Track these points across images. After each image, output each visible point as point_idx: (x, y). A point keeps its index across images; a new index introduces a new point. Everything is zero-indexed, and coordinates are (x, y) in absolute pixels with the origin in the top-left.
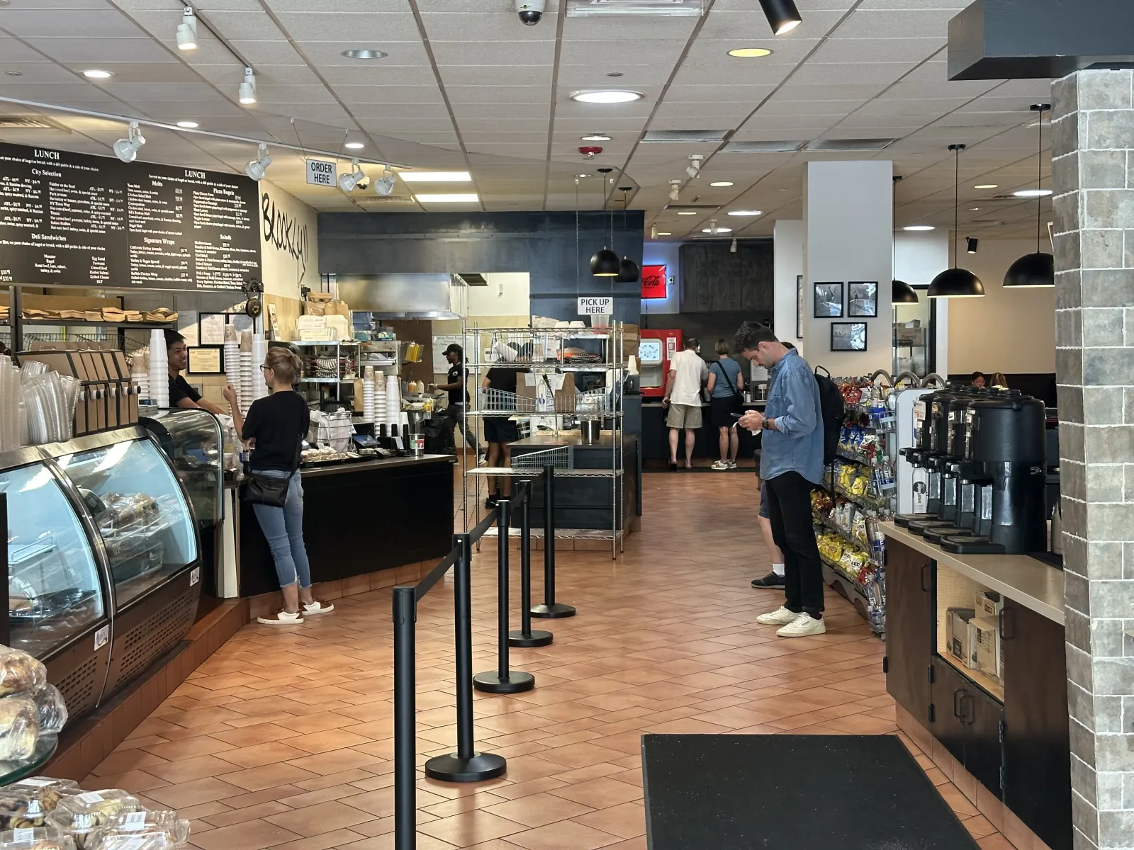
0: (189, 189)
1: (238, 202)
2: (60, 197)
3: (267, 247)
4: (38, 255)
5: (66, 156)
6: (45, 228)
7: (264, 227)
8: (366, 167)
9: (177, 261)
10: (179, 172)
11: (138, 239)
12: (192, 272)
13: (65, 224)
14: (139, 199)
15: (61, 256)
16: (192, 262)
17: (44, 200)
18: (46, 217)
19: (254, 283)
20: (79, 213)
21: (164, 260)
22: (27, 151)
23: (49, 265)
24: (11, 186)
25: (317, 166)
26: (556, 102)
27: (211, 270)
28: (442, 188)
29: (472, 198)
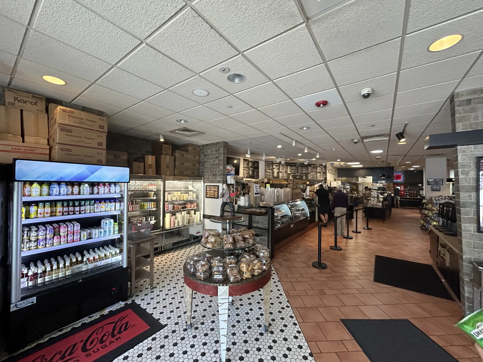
0: (317, 167)
1: (324, 168)
3: (328, 174)
4: (296, 176)
5: (300, 164)
6: (298, 173)
7: (328, 171)
8: (341, 163)
9: (315, 176)
10: (315, 165)
11: (310, 173)
12: (317, 177)
13: (300, 172)
14: (310, 168)
15: (299, 176)
16: (317, 176)
17: (298, 169)
18: (298, 171)
19: (326, 179)
20: (302, 171)
21: (313, 176)
22: (296, 163)
23: (298, 177)
24: (293, 168)
25: (331, 164)
26: (368, 153)
27: (320, 177)
28: (356, 165)
29: (361, 166)
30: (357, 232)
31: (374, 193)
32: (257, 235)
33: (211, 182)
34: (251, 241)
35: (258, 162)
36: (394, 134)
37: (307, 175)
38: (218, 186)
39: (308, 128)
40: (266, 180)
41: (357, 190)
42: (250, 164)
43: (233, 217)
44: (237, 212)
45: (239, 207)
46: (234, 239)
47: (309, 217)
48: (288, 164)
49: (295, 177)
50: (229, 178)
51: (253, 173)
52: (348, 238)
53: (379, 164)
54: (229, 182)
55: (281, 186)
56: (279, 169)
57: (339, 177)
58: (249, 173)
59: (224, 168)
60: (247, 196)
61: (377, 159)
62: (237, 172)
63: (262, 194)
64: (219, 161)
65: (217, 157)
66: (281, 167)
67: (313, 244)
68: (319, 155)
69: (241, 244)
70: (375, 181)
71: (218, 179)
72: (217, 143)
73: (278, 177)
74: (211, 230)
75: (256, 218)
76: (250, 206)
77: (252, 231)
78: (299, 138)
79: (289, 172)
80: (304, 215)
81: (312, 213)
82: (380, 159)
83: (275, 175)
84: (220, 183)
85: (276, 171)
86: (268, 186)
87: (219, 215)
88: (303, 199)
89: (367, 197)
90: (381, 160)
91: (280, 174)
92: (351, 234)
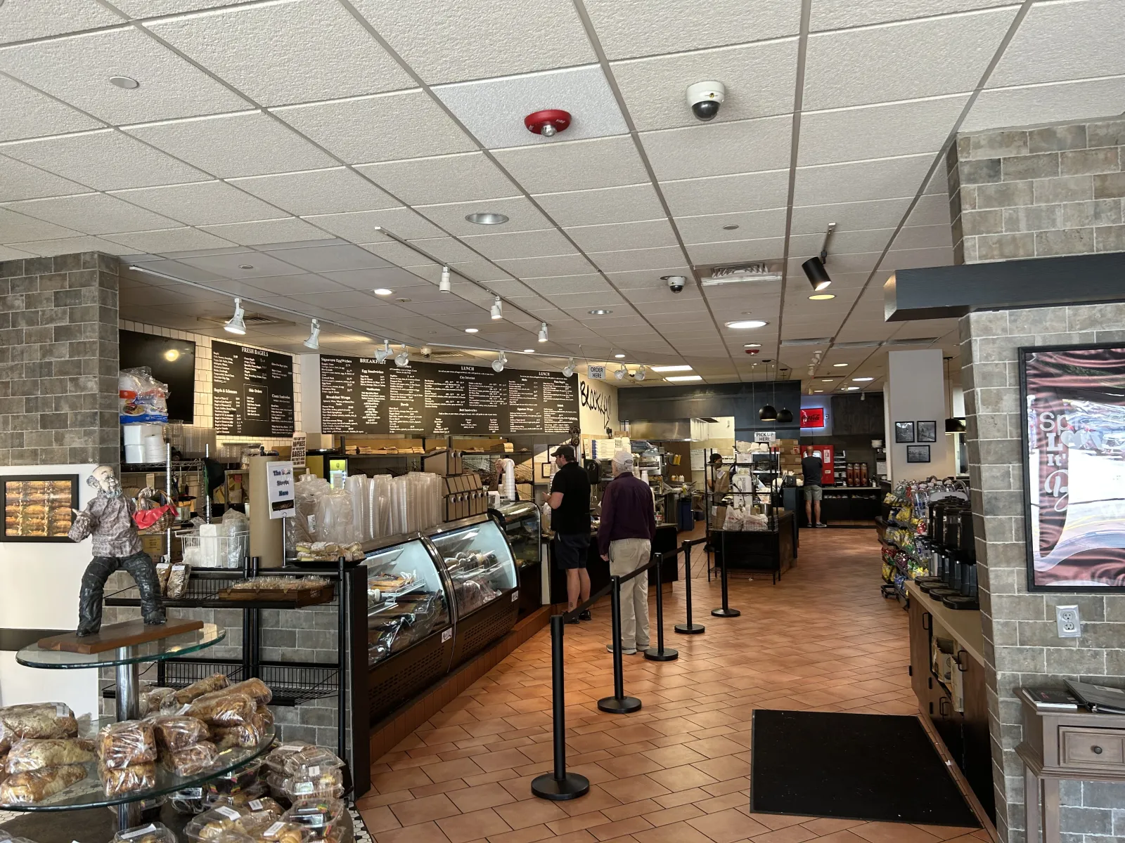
0: (540, 382)
1: (567, 387)
2: (474, 391)
3: (584, 411)
4: (463, 419)
5: (477, 369)
6: (466, 406)
7: (582, 399)
8: (628, 366)
9: (535, 419)
10: (536, 373)
11: (514, 409)
12: (542, 425)
13: (477, 402)
14: (514, 388)
15: (474, 419)
16: (542, 419)
17: (466, 392)
18: (467, 400)
19: (575, 429)
20: (484, 397)
21: (527, 419)
22: (458, 367)
23: (468, 424)
24: (449, 385)
25: (594, 369)
26: (719, 329)
27: (553, 423)
28: (678, 373)
29: (698, 378)
30: (690, 630)
31: (743, 479)
32: (283, 699)
33: (34, 458)
34: (251, 736)
35: (288, 361)
36: (796, 260)
37: (503, 414)
38: (75, 479)
39: (501, 219)
40: (327, 443)
41: (686, 469)
42: (249, 367)
43: (157, 628)
44: (185, 602)
45: (194, 574)
46: (159, 739)
47: (514, 590)
48: (424, 370)
49: (455, 425)
50: (134, 434)
51: (265, 411)
52: (662, 656)
53: (753, 371)
54: (136, 456)
55: (397, 467)
56: (385, 391)
57: (622, 419)
58: (243, 410)
59: (109, 386)
60: (231, 521)
61: (749, 352)
62: (181, 407)
63: (308, 507)
64: (74, 350)
65: (61, 333)
66: (396, 384)
67: (536, 700)
68: (549, 335)
69: (202, 757)
70: (743, 433)
71: (75, 440)
72: (62, 262)
73: (382, 426)
74: (29, 710)
75: (279, 620)
76: (251, 567)
77: (261, 688)
78: (466, 262)
79: (430, 404)
80: (497, 582)
81: (528, 574)
82: (756, 351)
83: (371, 415)
84: (84, 461)
85: (372, 400)
86: (338, 466)
87: (73, 623)
88: (493, 515)
89: (719, 494)
90: (761, 356)
91: (394, 415)
92: (673, 642)
